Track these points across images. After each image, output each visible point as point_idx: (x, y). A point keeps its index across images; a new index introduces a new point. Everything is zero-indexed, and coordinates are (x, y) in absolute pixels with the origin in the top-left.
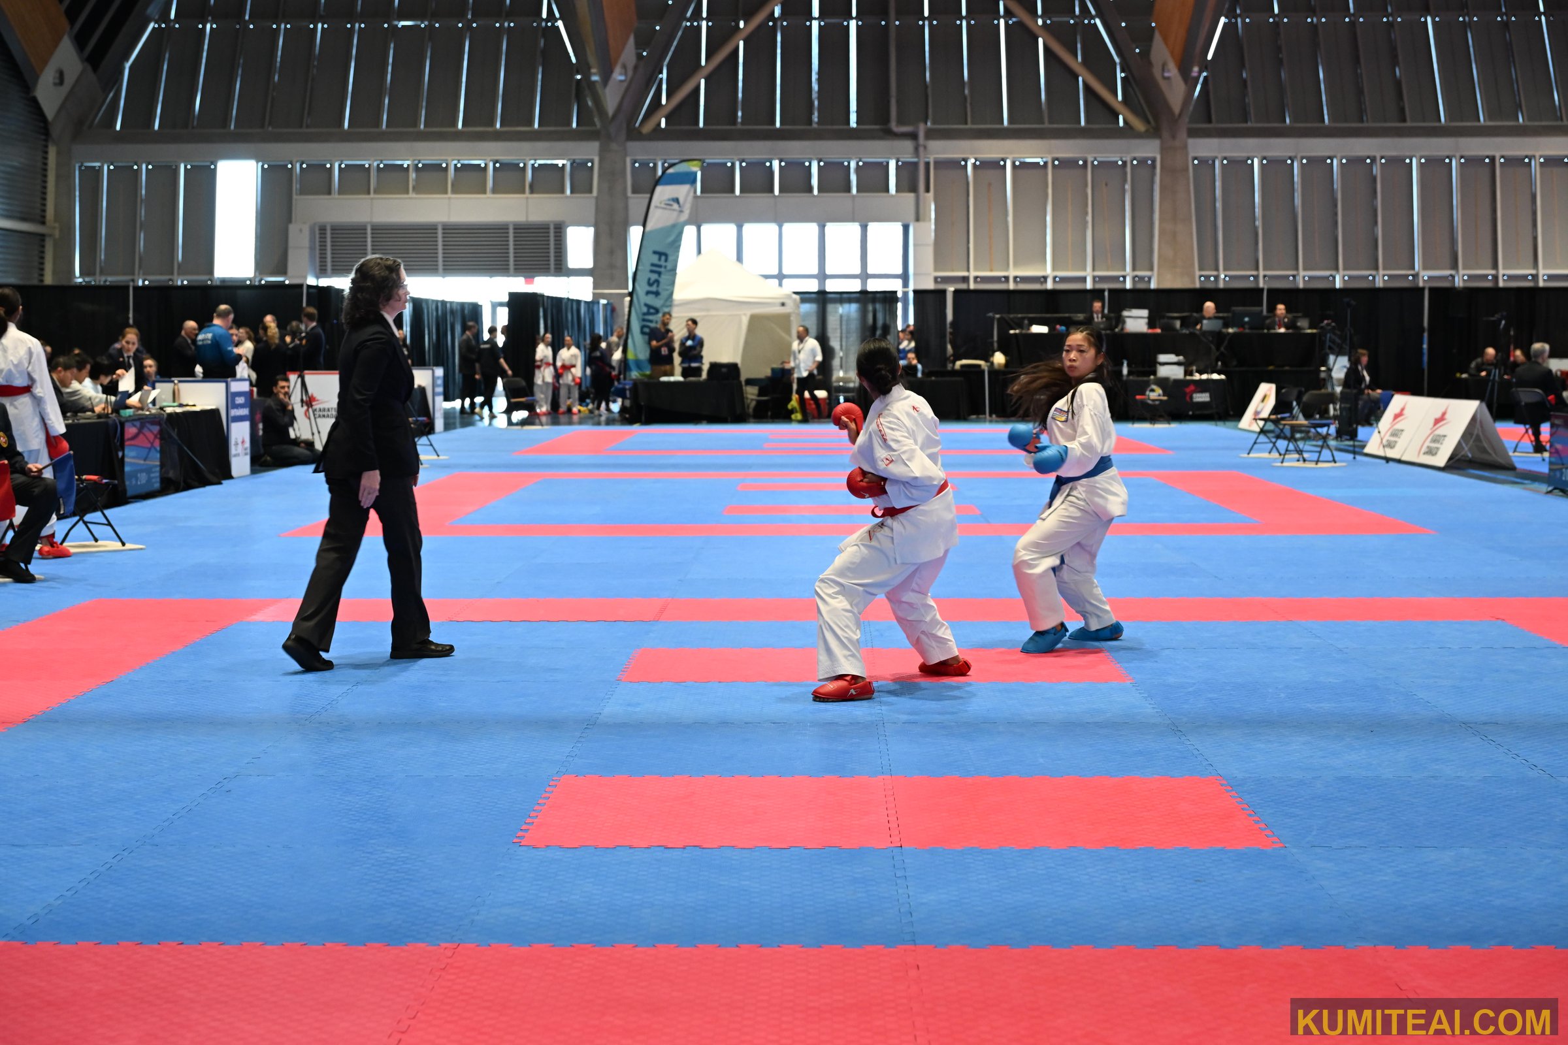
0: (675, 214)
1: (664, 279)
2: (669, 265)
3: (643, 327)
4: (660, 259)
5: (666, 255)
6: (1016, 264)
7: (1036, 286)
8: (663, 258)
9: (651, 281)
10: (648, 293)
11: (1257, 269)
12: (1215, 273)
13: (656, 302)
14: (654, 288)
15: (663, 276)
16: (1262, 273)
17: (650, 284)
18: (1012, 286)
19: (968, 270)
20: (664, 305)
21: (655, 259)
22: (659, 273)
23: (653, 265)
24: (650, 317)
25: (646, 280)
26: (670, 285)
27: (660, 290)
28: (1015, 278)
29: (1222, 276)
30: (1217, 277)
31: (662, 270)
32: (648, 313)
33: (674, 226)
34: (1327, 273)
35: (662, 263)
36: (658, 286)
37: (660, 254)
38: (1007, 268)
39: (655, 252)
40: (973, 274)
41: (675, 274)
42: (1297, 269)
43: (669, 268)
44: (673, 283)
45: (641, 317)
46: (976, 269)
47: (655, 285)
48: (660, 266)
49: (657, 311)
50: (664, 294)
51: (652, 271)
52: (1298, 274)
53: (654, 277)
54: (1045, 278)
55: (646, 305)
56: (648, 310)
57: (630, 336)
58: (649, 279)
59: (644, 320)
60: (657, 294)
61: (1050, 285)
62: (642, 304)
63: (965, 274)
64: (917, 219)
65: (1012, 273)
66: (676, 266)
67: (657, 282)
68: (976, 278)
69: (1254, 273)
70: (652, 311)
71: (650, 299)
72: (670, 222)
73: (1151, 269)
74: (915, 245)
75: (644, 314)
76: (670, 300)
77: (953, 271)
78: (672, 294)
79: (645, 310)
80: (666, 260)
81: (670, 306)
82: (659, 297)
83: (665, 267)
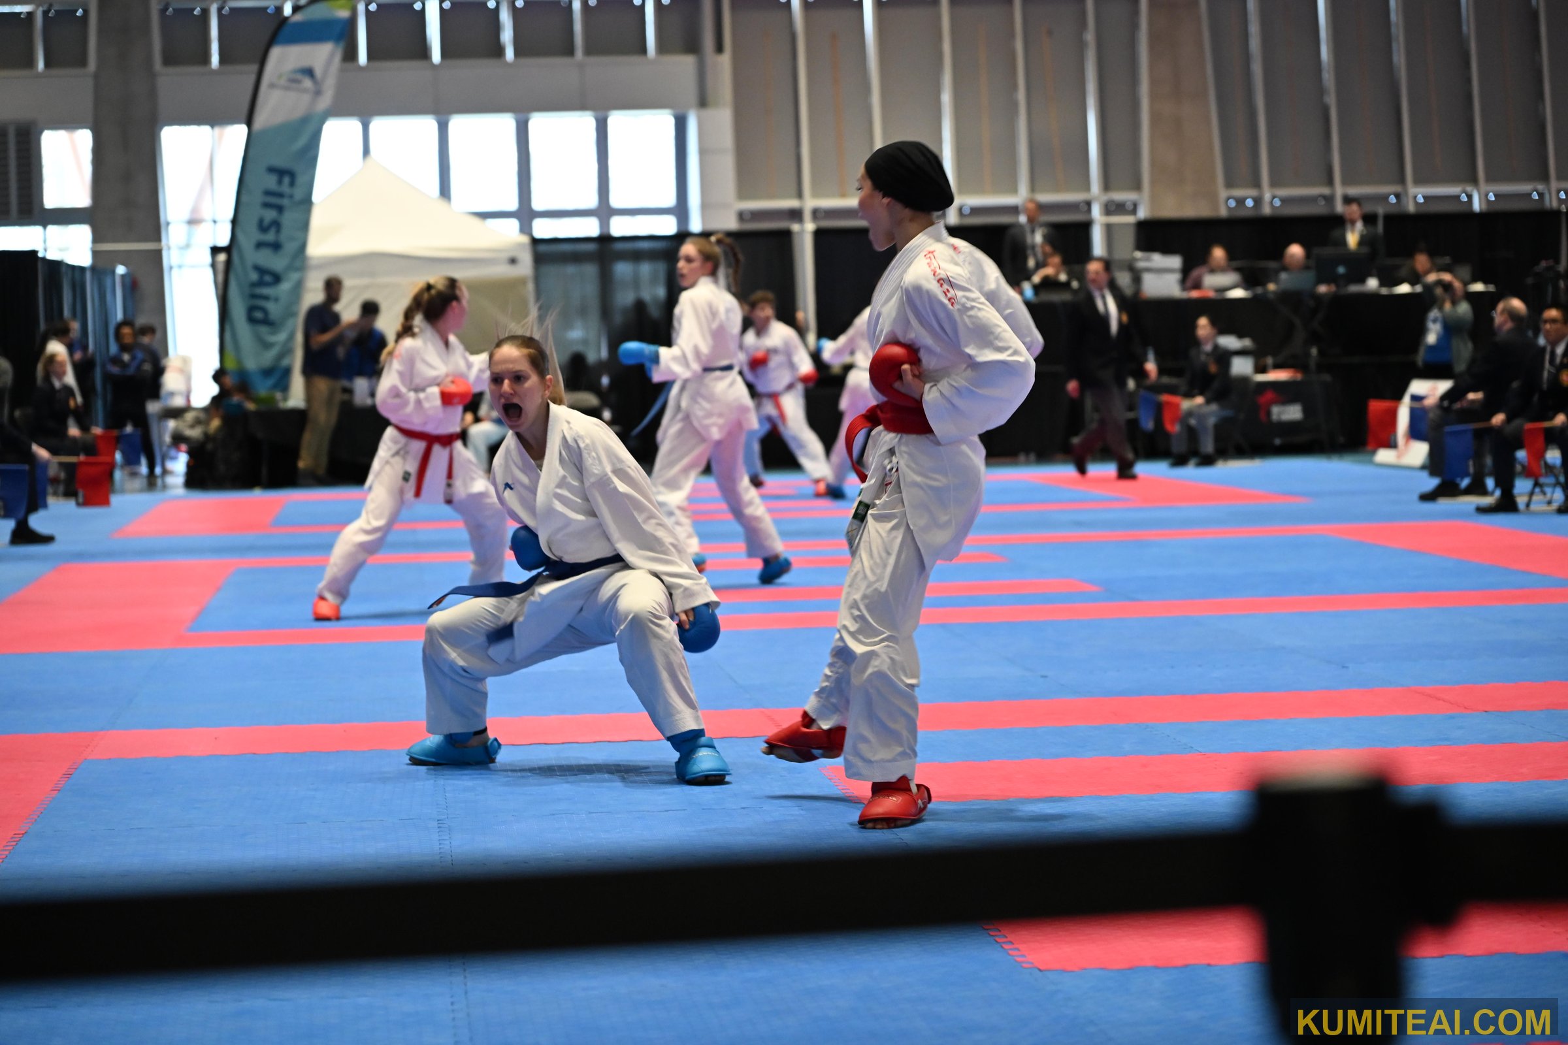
0: (306, 99)
1: (288, 219)
2: (298, 194)
3: (251, 310)
4: (280, 182)
5: (292, 175)
8: (286, 180)
9: (266, 224)
10: (260, 245)
11: (1330, 182)
12: (1254, 192)
13: (276, 263)
14: (270, 237)
15: (285, 214)
16: (1339, 191)
17: (263, 228)
19: (800, 195)
20: (291, 267)
21: (271, 182)
22: (280, 209)
23: (268, 193)
24: (265, 291)
25: (256, 223)
26: (298, 231)
27: (282, 238)
29: (1268, 198)
30: (1258, 201)
31: (285, 202)
32: (261, 283)
33: (305, 120)
34: (1456, 188)
35: (285, 188)
36: (278, 231)
37: (281, 173)
39: (271, 170)
40: (810, 203)
41: (310, 208)
42: (1402, 180)
43: (297, 198)
44: (305, 226)
45: (248, 290)
46: (816, 194)
47: (273, 230)
48: (280, 195)
49: (277, 279)
50: (290, 247)
51: (266, 205)
53: (270, 215)
55: (258, 269)
56: (261, 277)
57: (227, 327)
58: (261, 221)
59: (254, 296)
60: (276, 246)
62: (249, 268)
63: (796, 204)
64: (703, 102)
67: (276, 225)
68: (815, 211)
69: (1326, 191)
70: (268, 278)
71: (265, 258)
72: (298, 113)
73: (1137, 186)
74: (702, 152)
75: (254, 285)
76: (301, 257)
77: (772, 199)
78: (303, 246)
79: (254, 276)
80: (292, 185)
81: (302, 268)
82: (280, 252)
83: (291, 196)
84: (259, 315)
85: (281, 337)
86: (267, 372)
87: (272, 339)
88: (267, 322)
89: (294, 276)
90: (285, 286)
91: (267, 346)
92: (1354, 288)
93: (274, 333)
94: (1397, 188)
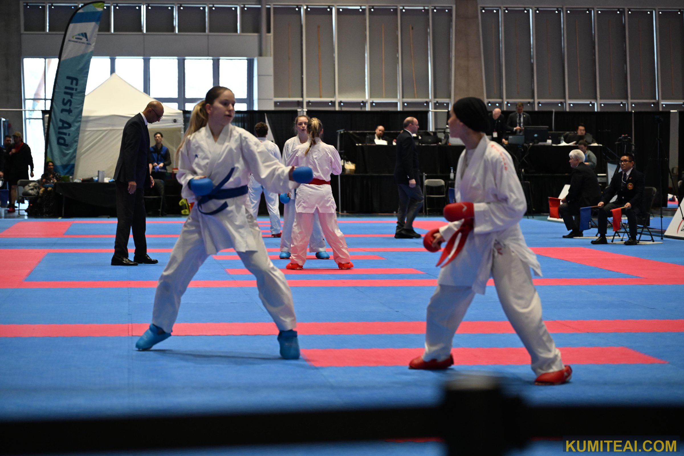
0: (84, 46)
1: (75, 99)
2: (79, 88)
3: (59, 139)
4: (72, 84)
5: (77, 80)
6: (339, 93)
7: (358, 109)
8: (74, 82)
9: (65, 101)
10: (63, 111)
11: (533, 97)
12: (499, 100)
13: (70, 119)
14: (67, 107)
15: (74, 97)
16: (536, 101)
17: (64, 104)
18: (337, 108)
19: (302, 96)
20: (75, 121)
21: (68, 83)
22: (71, 95)
23: (66, 88)
24: (64, 131)
25: (61, 101)
26: (79, 105)
27: (72, 108)
28: (340, 103)
29: (506, 103)
30: (501, 104)
31: (74, 92)
32: (63, 127)
33: (83, 56)
34: (587, 102)
35: (74, 86)
36: (70, 105)
37: (72, 79)
38: (334, 95)
39: (68, 78)
40: (306, 99)
41: (84, 96)
42: (564, 98)
43: (78, 90)
44: (82, 103)
45: (58, 130)
46: (307, 97)
47: (69, 104)
48: (72, 89)
49: (70, 126)
50: (75, 112)
51: (66, 93)
52: (565, 102)
53: (68, 97)
54: (364, 103)
55: (61, 120)
56: (63, 125)
57: (49, 146)
58: (64, 99)
59: (60, 133)
60: (70, 111)
61: (368, 108)
62: (58, 120)
63: (300, 99)
64: (260, 55)
65: (338, 99)
66: (85, 89)
67: (70, 101)
68: (308, 103)
69: (531, 100)
70: (66, 125)
71: (65, 116)
72: (80, 53)
73: (449, 97)
74: (259, 75)
75: (60, 128)
76: (80, 116)
77: (289, 97)
78: (81, 111)
79: (60, 124)
80: (77, 84)
81: (80, 121)
82: (71, 114)
83: (76, 89)
84: (62, 141)
85: (71, 151)
86: (64, 167)
87: (67, 152)
88: (65, 144)
89: (77, 124)
90: (73, 129)
91: (65, 155)
92: (540, 143)
93: (67, 150)
94: (562, 100)
